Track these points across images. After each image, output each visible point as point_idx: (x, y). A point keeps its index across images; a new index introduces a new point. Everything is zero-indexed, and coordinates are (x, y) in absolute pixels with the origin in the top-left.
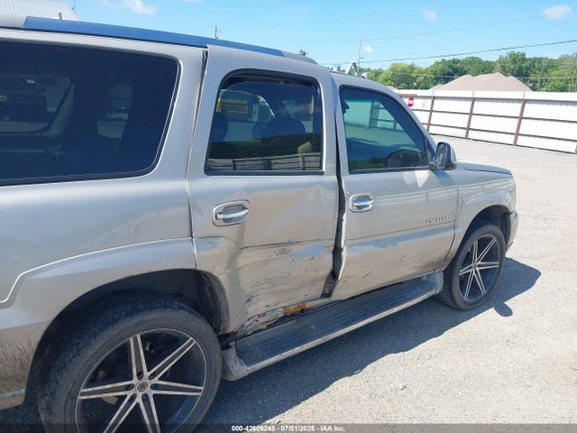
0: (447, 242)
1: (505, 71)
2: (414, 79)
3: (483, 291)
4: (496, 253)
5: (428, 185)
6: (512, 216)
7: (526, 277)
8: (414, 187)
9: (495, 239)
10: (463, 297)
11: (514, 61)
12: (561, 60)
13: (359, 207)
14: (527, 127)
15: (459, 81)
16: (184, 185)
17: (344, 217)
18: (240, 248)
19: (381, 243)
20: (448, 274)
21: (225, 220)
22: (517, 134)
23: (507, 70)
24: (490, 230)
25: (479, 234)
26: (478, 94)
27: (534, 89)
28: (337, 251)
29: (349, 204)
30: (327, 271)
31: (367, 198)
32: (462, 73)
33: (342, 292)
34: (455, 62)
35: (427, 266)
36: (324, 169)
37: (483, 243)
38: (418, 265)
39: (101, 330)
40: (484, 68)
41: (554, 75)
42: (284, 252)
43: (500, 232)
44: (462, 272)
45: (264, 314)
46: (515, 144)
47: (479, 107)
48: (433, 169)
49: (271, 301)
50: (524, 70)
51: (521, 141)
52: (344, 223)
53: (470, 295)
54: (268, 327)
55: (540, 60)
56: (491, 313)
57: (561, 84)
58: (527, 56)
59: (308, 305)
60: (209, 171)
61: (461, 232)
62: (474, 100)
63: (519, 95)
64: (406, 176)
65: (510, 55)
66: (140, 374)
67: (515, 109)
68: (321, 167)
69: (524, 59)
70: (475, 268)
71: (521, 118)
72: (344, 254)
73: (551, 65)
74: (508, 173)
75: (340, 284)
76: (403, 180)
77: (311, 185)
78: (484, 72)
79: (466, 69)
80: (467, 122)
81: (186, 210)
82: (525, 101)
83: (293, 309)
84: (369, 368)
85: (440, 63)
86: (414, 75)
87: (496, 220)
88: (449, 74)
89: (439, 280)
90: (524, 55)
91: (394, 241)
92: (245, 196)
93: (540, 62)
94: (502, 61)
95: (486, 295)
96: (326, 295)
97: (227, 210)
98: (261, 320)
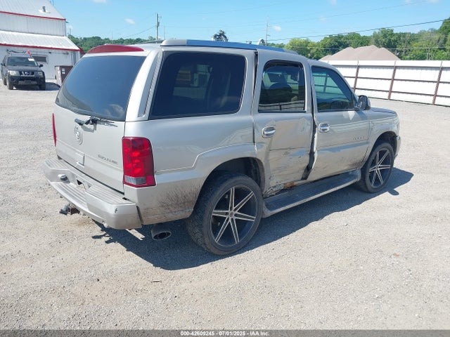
0: (364, 152)
1: (378, 44)
2: (308, 51)
3: (382, 182)
4: (389, 160)
5: (355, 119)
6: (398, 138)
7: (405, 177)
8: (347, 120)
9: (388, 152)
10: (371, 185)
11: (385, 36)
12: (421, 34)
13: (323, 130)
14: (397, 86)
15: (343, 52)
16: (251, 118)
17: (316, 135)
18: (270, 150)
19: (333, 150)
20: (364, 170)
21: (267, 135)
22: (391, 92)
23: (380, 42)
24: (386, 146)
25: (381, 148)
26: (362, 63)
27: (400, 57)
28: (312, 154)
29: (319, 128)
30: (306, 164)
31: (326, 125)
32: (346, 46)
33: (313, 176)
34: (340, 37)
35: (353, 165)
36: (306, 110)
37: (382, 153)
38: (349, 163)
39: (222, 183)
40: (362, 42)
41: (415, 46)
42: (287, 153)
43: (391, 146)
44: (371, 170)
45: (275, 187)
46: (389, 99)
47: (362, 72)
48: (357, 110)
49: (278, 180)
50: (393, 43)
51: (394, 96)
52: (316, 139)
53: (375, 184)
54: (276, 194)
55: (404, 35)
56: (387, 194)
57: (421, 53)
58: (395, 32)
59: (295, 183)
60: (260, 111)
61: (371, 145)
62: (358, 67)
63: (391, 63)
64: (344, 113)
65: (382, 32)
66: (231, 208)
67: (388, 73)
68: (304, 109)
69: (392, 34)
70: (377, 168)
71: (393, 79)
72: (316, 155)
73: (413, 38)
74: (395, 113)
75: (312, 172)
76: (342, 116)
77: (300, 118)
78: (362, 44)
79: (348, 42)
80: (354, 83)
81: (252, 129)
82: (396, 68)
83: (288, 185)
84: (326, 218)
85: (328, 38)
86: (309, 48)
87: (388, 141)
88: (335, 46)
89: (359, 174)
90: (392, 31)
91: (339, 149)
92: (275, 123)
93: (404, 37)
94: (375, 36)
95: (384, 184)
96: (305, 178)
97: (267, 130)
98: (274, 190)
